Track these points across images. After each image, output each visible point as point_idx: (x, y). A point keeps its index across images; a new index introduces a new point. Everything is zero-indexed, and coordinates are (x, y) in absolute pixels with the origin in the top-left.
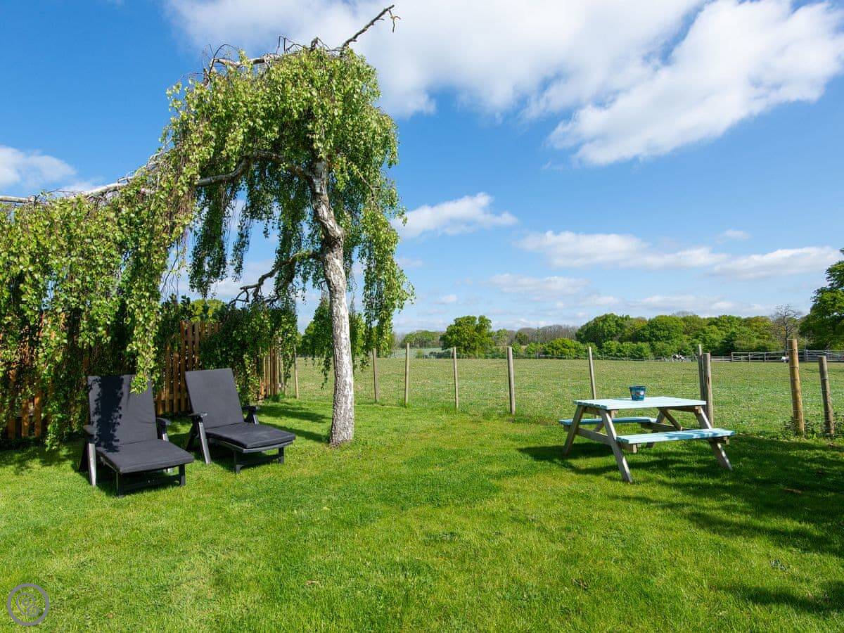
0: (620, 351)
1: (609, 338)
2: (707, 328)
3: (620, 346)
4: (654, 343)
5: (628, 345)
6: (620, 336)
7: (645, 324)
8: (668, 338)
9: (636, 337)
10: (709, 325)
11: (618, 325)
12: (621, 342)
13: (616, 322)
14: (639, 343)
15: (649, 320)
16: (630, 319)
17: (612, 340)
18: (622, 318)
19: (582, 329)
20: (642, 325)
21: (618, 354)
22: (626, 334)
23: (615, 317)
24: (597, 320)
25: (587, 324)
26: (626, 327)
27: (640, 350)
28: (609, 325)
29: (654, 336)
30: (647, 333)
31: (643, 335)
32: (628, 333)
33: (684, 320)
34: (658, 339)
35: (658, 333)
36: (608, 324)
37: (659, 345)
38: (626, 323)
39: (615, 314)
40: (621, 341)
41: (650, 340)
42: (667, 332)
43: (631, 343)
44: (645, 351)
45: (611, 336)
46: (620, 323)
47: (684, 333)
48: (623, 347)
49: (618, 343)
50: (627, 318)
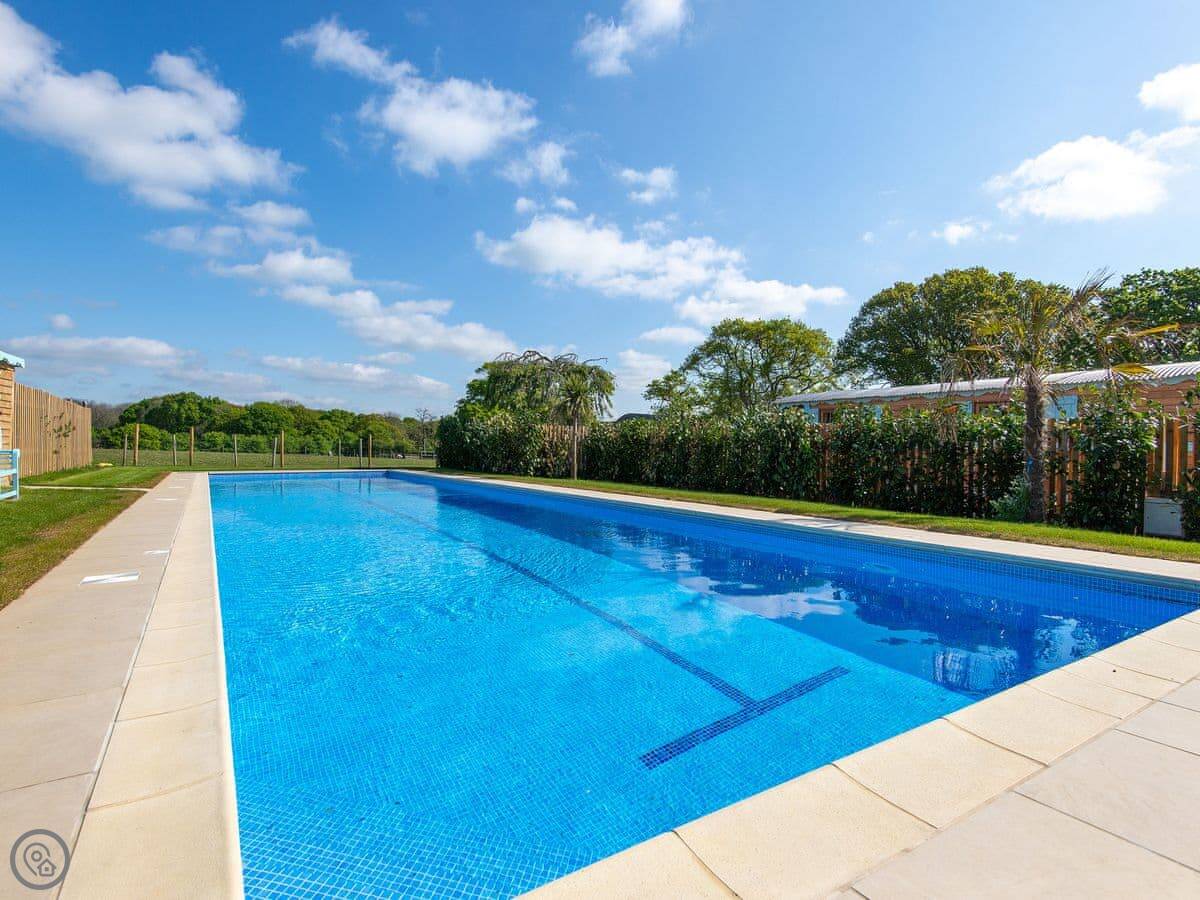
1: (188, 426)
2: (320, 423)
6: (206, 424)
7: (243, 412)
8: (276, 431)
9: (233, 428)
10: (322, 419)
11: (202, 409)
16: (219, 403)
19: (135, 411)
20: (239, 412)
22: (218, 423)
24: (168, 399)
25: (145, 405)
26: (215, 413)
32: (220, 421)
34: (264, 433)
38: (215, 408)
41: (253, 433)
45: (191, 423)
46: (205, 406)
47: (294, 426)
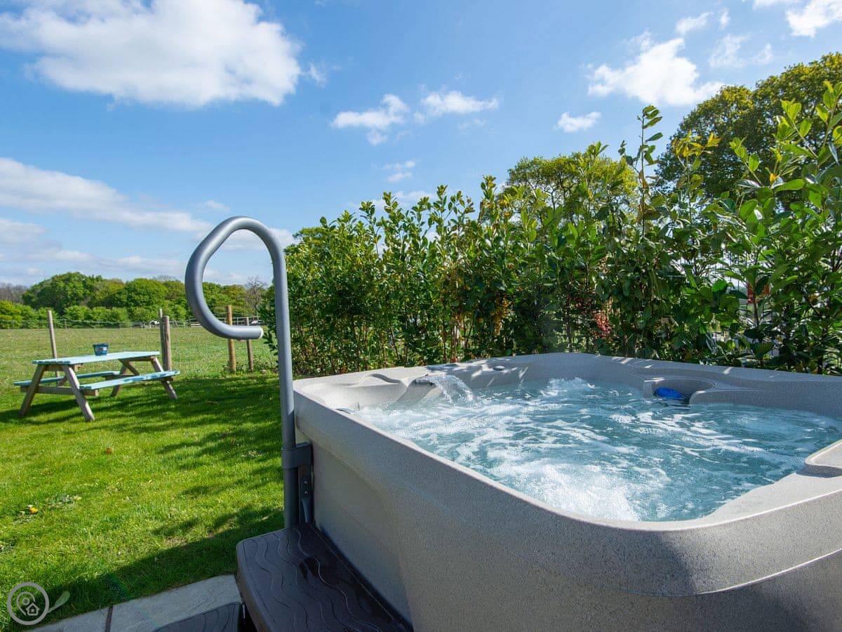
0: (89, 318)
1: (75, 302)
3: (91, 311)
4: (132, 308)
5: (100, 311)
6: (89, 299)
7: (122, 287)
8: (148, 303)
9: (110, 302)
11: (86, 286)
12: (91, 308)
13: (84, 282)
14: (115, 309)
15: (127, 283)
16: (102, 281)
17: (78, 304)
18: (92, 279)
19: (33, 290)
20: (117, 288)
21: (88, 322)
22: (97, 298)
23: (83, 277)
24: (56, 279)
25: (41, 284)
26: (97, 289)
27: (116, 316)
28: (74, 287)
29: (132, 301)
30: (124, 298)
31: (119, 300)
32: (100, 296)
33: (166, 284)
34: (137, 304)
35: (136, 297)
36: (72, 285)
37: (138, 311)
38: (97, 285)
39: (82, 273)
40: (90, 305)
41: (127, 305)
42: (147, 297)
43: (105, 308)
44: (122, 317)
45: (76, 299)
46: (89, 285)
47: (166, 299)
48: (93, 313)
49: (86, 308)
50: (98, 279)
